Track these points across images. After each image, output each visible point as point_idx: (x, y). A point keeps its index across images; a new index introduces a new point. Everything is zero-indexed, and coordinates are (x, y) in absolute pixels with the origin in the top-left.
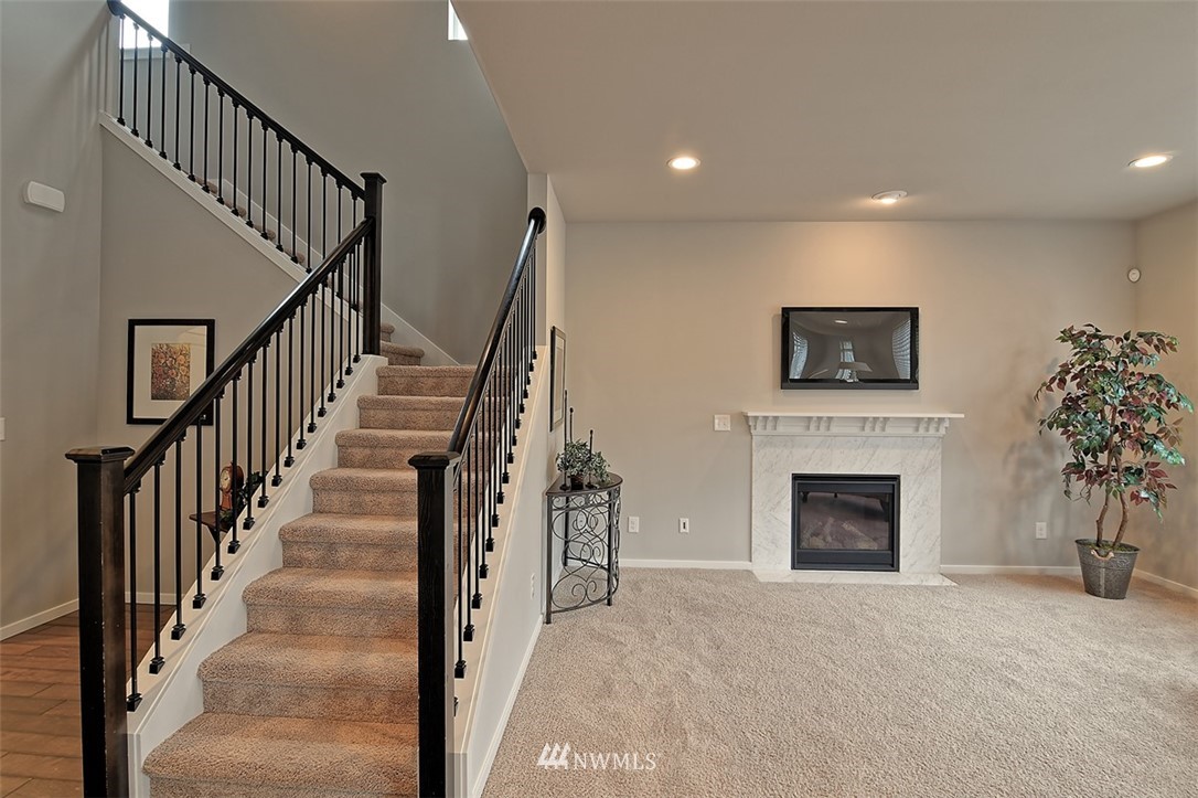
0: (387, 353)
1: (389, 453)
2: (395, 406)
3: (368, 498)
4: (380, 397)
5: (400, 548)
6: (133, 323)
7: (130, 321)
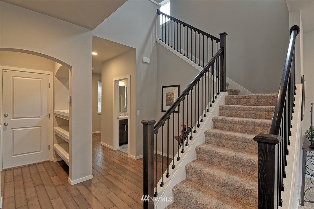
0: (228, 91)
1: (231, 125)
2: (232, 109)
3: (224, 141)
4: (227, 106)
5: (237, 163)
6: (163, 87)
7: (162, 87)
